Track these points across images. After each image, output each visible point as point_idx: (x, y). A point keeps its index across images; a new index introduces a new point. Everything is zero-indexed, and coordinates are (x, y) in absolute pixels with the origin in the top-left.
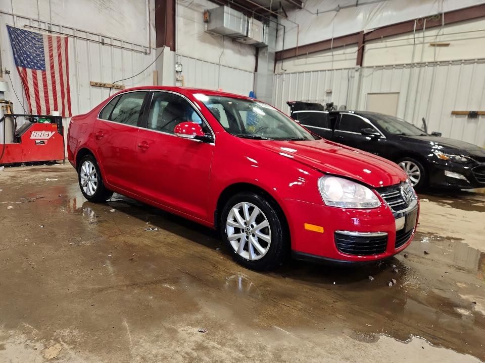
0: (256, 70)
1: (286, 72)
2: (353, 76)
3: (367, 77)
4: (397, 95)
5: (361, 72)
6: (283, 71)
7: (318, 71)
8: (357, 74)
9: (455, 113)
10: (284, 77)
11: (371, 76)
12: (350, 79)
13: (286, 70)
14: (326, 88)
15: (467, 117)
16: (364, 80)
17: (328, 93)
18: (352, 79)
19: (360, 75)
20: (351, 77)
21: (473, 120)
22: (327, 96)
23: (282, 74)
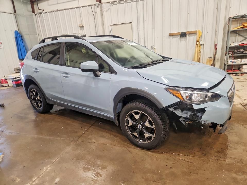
0: (15, 12)
1: (44, 12)
2: (96, 11)
3: (106, 11)
4: (130, 24)
5: (101, 7)
6: (41, 11)
7: (68, 9)
8: (98, 10)
9: (171, 35)
10: (44, 16)
11: (109, 10)
12: (94, 14)
13: (43, 10)
14: (79, 23)
15: (179, 37)
16: (105, 14)
17: (81, 27)
18: (96, 14)
19: (101, 10)
20: (95, 12)
21: (183, 39)
22: (80, 30)
23: (41, 13)
